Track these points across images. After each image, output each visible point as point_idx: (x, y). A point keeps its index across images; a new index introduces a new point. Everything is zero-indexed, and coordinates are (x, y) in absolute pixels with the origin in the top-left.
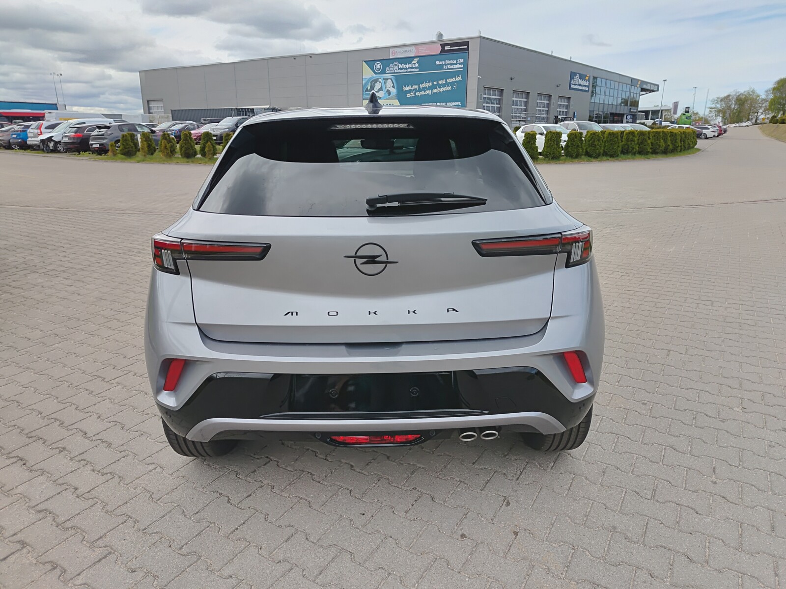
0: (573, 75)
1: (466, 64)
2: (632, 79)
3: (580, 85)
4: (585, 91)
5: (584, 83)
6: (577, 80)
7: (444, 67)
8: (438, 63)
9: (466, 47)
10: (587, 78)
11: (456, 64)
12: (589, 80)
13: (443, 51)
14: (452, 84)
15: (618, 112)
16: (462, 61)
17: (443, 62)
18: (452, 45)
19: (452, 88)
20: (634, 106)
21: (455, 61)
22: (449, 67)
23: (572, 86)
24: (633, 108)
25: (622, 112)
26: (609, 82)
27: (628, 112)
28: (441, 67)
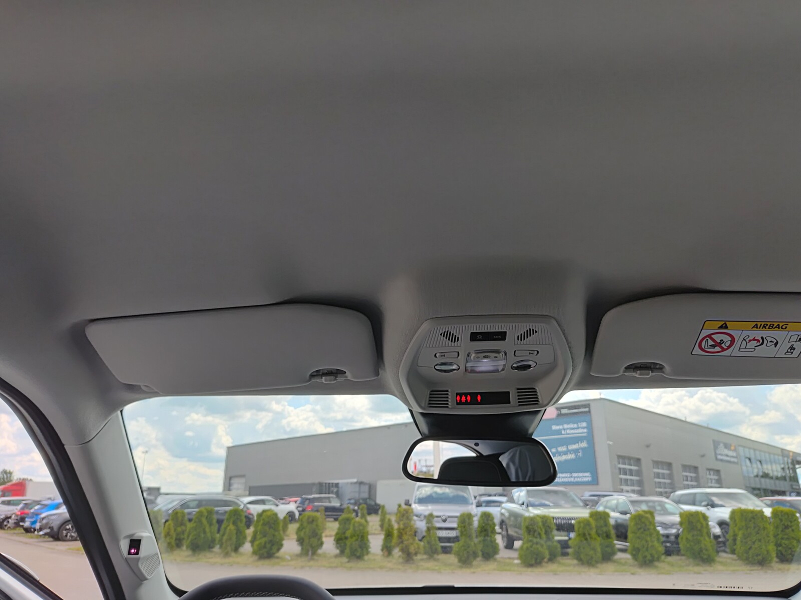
0: (716, 444)
1: (590, 427)
2: (782, 450)
3: (727, 456)
4: (734, 463)
5: (731, 453)
6: (722, 450)
7: (563, 432)
8: (554, 427)
9: (587, 409)
10: (733, 448)
11: (578, 428)
12: (735, 450)
13: (560, 415)
14: (576, 451)
15: (778, 489)
16: (584, 424)
17: (561, 427)
18: (570, 408)
19: (576, 456)
20: (794, 481)
21: (575, 426)
22: (568, 431)
23: (719, 457)
24: (794, 483)
25: (783, 489)
26: (758, 453)
27: (791, 490)
28: (559, 432)
